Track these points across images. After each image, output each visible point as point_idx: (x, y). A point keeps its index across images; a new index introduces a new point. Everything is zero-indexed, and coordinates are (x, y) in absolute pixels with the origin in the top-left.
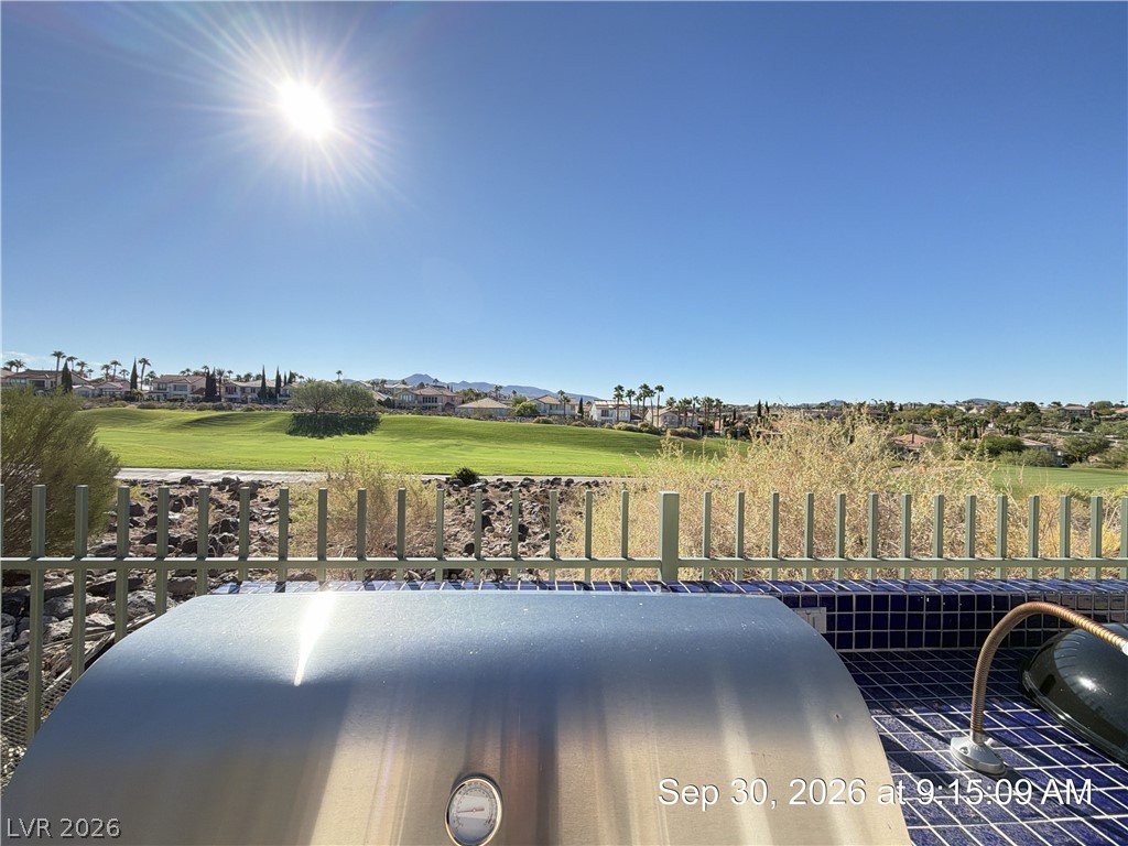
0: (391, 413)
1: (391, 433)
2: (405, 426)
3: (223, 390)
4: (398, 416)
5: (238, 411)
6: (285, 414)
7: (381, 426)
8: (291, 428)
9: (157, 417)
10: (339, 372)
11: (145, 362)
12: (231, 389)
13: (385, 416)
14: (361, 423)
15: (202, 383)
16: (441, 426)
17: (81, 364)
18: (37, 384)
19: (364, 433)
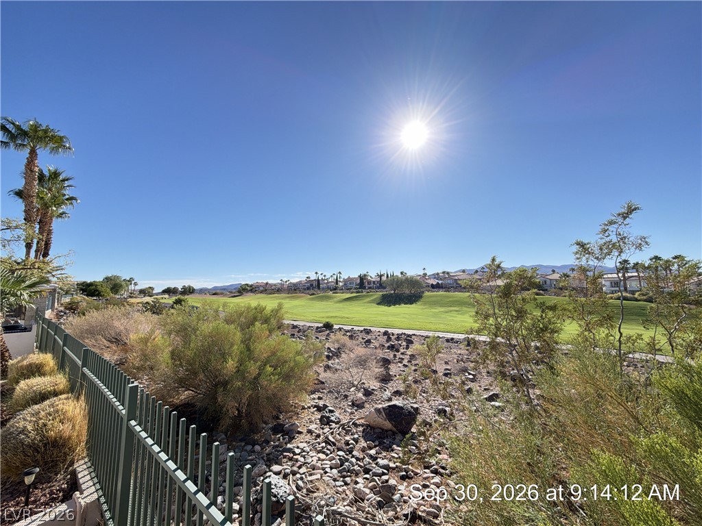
0: (432, 291)
1: (425, 304)
2: (434, 299)
3: (366, 283)
4: (435, 293)
5: (364, 293)
6: (378, 294)
7: (422, 300)
8: (378, 302)
9: (335, 297)
10: (424, 269)
11: (340, 273)
12: (369, 282)
13: (427, 294)
14: (412, 299)
15: (358, 281)
16: (455, 299)
17: (325, 276)
18: (312, 285)
19: (411, 303)
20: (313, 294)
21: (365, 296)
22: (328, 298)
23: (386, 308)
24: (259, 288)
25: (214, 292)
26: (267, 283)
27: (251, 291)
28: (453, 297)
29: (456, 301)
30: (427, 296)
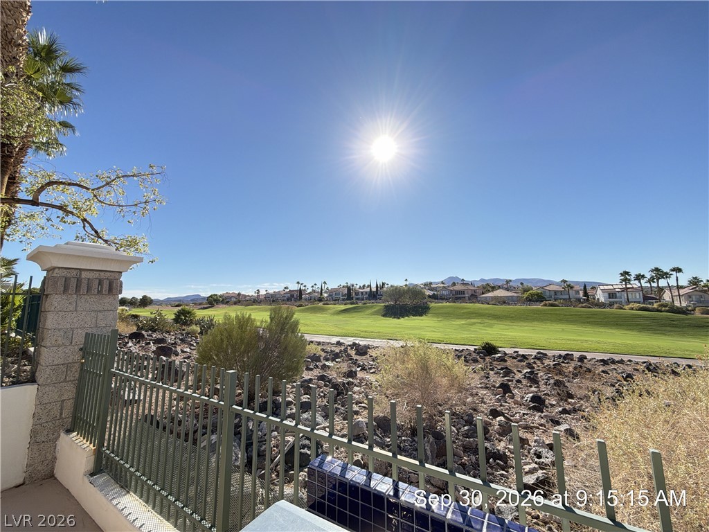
0: (436, 303)
1: (437, 315)
2: (441, 311)
3: (354, 294)
4: (440, 304)
5: (360, 305)
7: (431, 311)
8: (383, 313)
9: (329, 309)
10: (406, 280)
11: (325, 283)
12: (357, 293)
13: (432, 305)
15: (346, 291)
16: (469, 310)
17: (305, 286)
18: (292, 296)
19: (421, 315)
20: (301, 306)
21: (361, 308)
22: (321, 310)
23: (395, 321)
24: (230, 298)
25: (177, 303)
26: (239, 294)
27: (223, 302)
28: (466, 308)
29: (473, 313)
30: (435, 307)
